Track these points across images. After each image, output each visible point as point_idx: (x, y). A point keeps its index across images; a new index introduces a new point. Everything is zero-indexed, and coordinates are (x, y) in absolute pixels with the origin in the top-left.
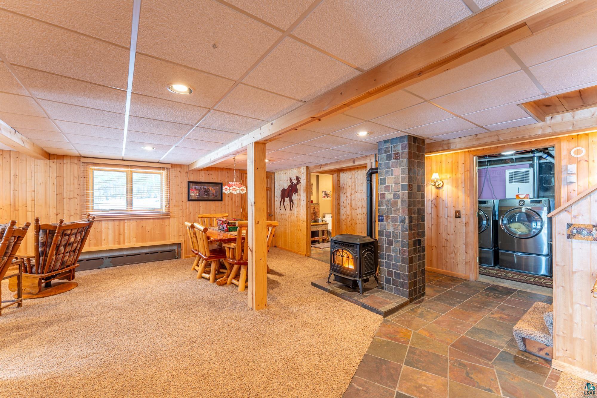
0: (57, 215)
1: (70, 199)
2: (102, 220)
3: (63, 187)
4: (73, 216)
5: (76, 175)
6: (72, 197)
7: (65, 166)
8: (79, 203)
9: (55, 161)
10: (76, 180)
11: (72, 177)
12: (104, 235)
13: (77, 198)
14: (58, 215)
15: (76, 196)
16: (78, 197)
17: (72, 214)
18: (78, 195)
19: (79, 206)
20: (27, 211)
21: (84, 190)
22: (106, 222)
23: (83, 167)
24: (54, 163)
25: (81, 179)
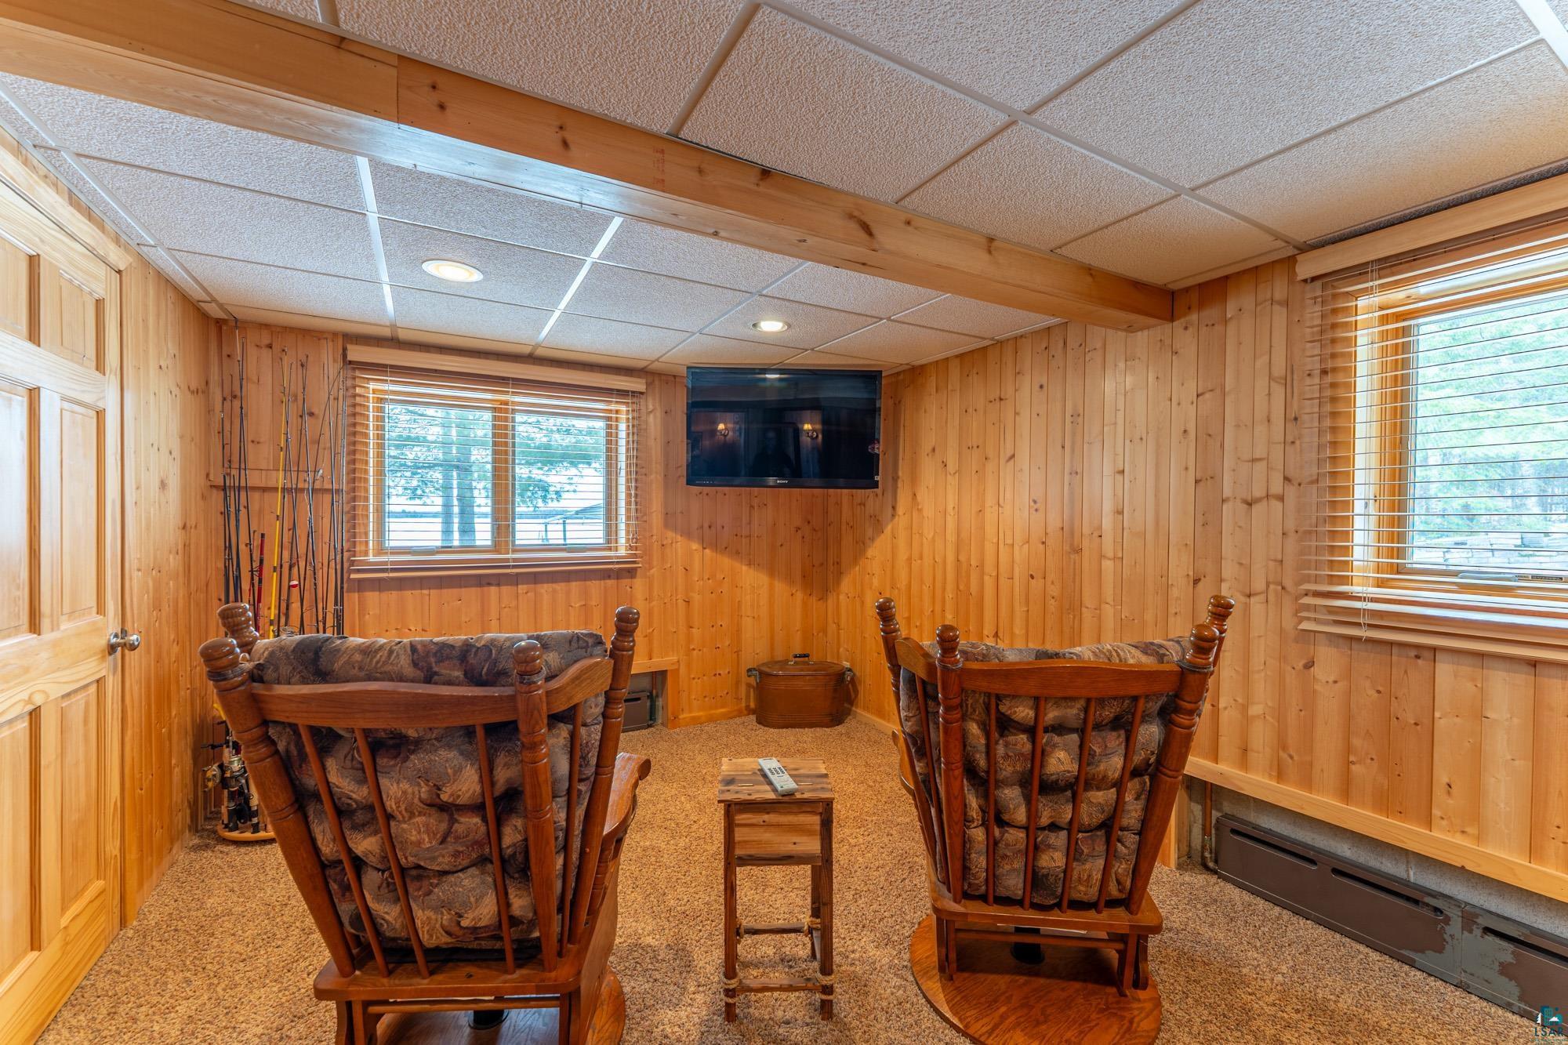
0: (1196, 581)
1: (1250, 504)
2: (1434, 649)
3: (1222, 446)
4: (1262, 597)
5: (1279, 369)
6: (1258, 492)
7: (1231, 329)
8: (1291, 525)
9: (1194, 317)
10: (1279, 392)
11: (1262, 383)
12: (1443, 754)
13: (1281, 498)
14: (1201, 585)
15: (1277, 487)
16: (1291, 493)
17: (1259, 585)
18: (1287, 479)
19: (1291, 545)
20: (1102, 556)
21: (1320, 447)
22: (1466, 668)
23: (1318, 308)
24: (1191, 329)
25: (1308, 381)
